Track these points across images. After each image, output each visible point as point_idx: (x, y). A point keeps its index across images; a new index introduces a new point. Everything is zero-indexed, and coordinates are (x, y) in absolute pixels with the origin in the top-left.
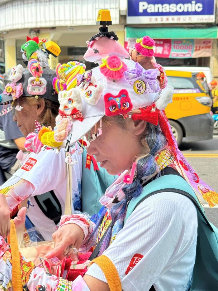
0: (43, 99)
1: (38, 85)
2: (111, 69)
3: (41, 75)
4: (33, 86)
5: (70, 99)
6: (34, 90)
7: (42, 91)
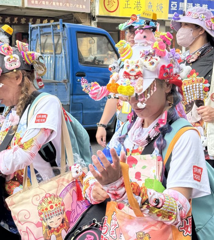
0: (20, 70)
1: (14, 61)
2: (161, 50)
3: (12, 52)
4: (10, 63)
5: (137, 65)
6: (12, 65)
7: (18, 64)
